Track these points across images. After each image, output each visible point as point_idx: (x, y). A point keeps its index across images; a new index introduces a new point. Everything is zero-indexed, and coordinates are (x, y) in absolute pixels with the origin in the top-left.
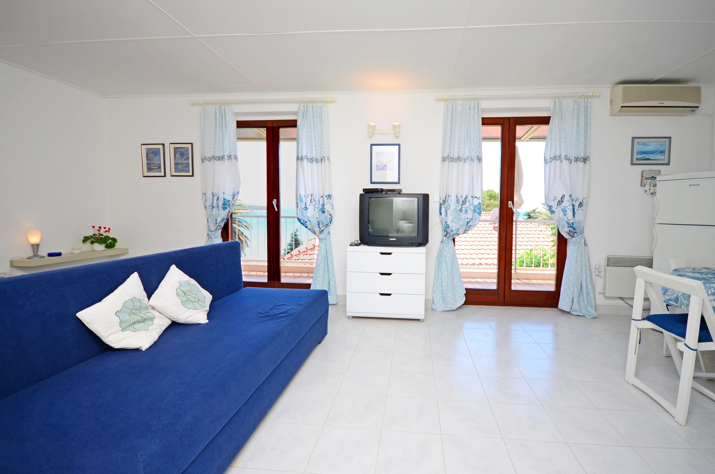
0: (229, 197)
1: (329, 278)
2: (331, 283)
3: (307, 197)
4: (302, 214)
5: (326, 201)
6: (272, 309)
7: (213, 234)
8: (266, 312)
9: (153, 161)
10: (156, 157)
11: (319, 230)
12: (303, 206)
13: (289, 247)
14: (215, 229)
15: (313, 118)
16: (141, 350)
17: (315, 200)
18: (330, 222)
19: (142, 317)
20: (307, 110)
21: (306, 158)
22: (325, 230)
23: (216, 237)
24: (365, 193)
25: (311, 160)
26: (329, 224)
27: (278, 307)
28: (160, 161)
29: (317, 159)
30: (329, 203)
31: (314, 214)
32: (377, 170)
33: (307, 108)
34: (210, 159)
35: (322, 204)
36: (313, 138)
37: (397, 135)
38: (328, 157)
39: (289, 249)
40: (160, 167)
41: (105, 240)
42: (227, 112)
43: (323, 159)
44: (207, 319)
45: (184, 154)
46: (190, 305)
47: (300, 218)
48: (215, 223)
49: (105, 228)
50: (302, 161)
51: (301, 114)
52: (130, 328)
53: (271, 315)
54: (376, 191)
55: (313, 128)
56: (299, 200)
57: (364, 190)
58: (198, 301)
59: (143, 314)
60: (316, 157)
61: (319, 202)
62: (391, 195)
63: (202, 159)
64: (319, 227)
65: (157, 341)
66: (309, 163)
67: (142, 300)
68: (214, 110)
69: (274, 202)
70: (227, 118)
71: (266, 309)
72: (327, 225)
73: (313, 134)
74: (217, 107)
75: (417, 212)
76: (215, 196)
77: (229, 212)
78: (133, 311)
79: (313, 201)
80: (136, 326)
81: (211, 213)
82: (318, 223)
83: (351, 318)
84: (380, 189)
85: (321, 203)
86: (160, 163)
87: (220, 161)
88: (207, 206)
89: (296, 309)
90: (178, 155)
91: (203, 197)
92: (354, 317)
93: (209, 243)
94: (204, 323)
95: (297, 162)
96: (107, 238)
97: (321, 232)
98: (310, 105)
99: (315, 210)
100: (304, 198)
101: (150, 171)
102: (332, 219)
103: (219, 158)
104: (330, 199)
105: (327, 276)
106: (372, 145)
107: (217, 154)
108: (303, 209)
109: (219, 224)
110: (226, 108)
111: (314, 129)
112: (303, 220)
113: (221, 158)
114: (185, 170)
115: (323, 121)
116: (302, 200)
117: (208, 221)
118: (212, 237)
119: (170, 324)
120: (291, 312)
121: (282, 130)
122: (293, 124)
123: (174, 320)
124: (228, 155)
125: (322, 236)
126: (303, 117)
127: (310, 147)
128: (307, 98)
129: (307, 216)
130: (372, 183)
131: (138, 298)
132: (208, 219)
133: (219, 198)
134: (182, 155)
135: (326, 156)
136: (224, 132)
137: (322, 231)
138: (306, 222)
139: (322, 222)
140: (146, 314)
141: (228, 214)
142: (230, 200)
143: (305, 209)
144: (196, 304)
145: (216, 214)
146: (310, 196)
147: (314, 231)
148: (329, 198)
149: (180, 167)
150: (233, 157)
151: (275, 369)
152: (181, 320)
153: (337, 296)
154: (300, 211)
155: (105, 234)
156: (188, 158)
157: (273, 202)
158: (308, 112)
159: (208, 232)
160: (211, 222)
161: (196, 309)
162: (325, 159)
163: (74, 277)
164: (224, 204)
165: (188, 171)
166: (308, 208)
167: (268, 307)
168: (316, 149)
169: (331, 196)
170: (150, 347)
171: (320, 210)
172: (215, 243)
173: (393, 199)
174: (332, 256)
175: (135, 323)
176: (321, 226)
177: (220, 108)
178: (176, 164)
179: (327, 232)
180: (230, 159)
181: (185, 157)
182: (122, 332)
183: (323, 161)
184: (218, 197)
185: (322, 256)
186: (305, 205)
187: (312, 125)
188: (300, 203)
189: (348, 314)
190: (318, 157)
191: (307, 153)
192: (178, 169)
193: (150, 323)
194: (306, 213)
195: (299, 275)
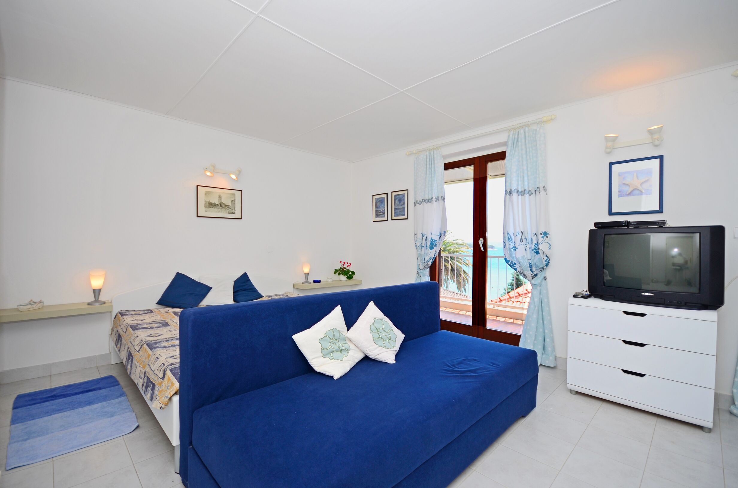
0: (435, 237)
1: (544, 333)
2: (547, 340)
3: (517, 236)
4: (510, 255)
5: (541, 239)
6: (461, 363)
7: (422, 273)
8: (453, 365)
9: (380, 208)
10: (381, 205)
11: (532, 275)
12: (512, 246)
13: (510, 287)
14: (423, 267)
15: (526, 144)
16: (334, 378)
17: (526, 239)
18: (547, 265)
19: (339, 347)
20: (518, 138)
21: (516, 191)
22: (540, 274)
23: (424, 275)
24: (599, 228)
25: (522, 193)
26: (545, 267)
27: (469, 361)
28: (385, 208)
29: (529, 191)
30: (545, 242)
31: (525, 255)
32: (620, 196)
33: (518, 135)
34: (420, 202)
35: (535, 244)
36: (525, 168)
37: (657, 143)
38: (544, 187)
39: (510, 289)
40: (384, 213)
41: (347, 273)
42: (435, 156)
43: (538, 190)
44: (395, 360)
45: (401, 200)
46: (381, 343)
47: (508, 260)
48: (424, 261)
49: (347, 263)
50: (511, 195)
51: (510, 143)
52: (329, 356)
53: (458, 371)
54: (618, 224)
55: (524, 156)
56: (507, 239)
57: (596, 224)
58: (389, 340)
59: (341, 345)
60: (528, 188)
61: (532, 241)
62: (644, 229)
63: (414, 203)
64: (531, 270)
65: (348, 372)
66: (520, 196)
67: (342, 331)
68: (425, 157)
69: (481, 241)
70: (436, 162)
71: (454, 361)
72: (542, 269)
73: (525, 163)
74: (428, 153)
75: (698, 254)
76: (424, 236)
77: (436, 251)
78: (333, 341)
79: (524, 240)
80: (335, 355)
81: (420, 252)
82: (530, 265)
83: (573, 393)
84: (624, 222)
85: (535, 242)
86: (385, 210)
87: (429, 203)
88: (418, 246)
89: (488, 370)
90: (397, 201)
91: (414, 237)
92: (578, 393)
93: (419, 281)
94: (391, 363)
95: (505, 197)
96: (349, 271)
97: (534, 277)
98: (522, 131)
99: (526, 250)
100: (513, 237)
101: (378, 217)
102: (550, 262)
103: (428, 200)
104: (547, 237)
105: (541, 330)
106: (611, 164)
107: (427, 197)
108: (512, 248)
109: (426, 263)
110: (435, 152)
111: (527, 157)
112: (511, 262)
113: (430, 200)
114: (402, 214)
115: (538, 145)
116: (510, 239)
117: (418, 260)
118: (421, 275)
119: (363, 357)
120: (482, 372)
121: (490, 165)
122: (501, 156)
123: (366, 354)
124: (436, 197)
125: (537, 281)
126: (513, 146)
127: (521, 177)
128: (518, 124)
129: (516, 257)
130: (611, 214)
131: (338, 329)
132: (418, 258)
133: (428, 239)
134: (400, 201)
135: (541, 186)
136: (433, 175)
137: (536, 275)
138: (515, 264)
139: (535, 264)
140: (343, 345)
141: (435, 254)
142: (436, 240)
143: (514, 248)
144: (386, 342)
145: (424, 254)
146: (520, 234)
147: (525, 274)
148: (545, 236)
149: (398, 211)
150: (440, 198)
151: (452, 442)
152: (372, 356)
153: (556, 358)
154: (508, 251)
155: (348, 268)
156: (404, 203)
157: (479, 241)
158: (519, 139)
159: (418, 270)
160: (421, 261)
161: (385, 347)
162: (540, 189)
163: (293, 305)
164: (432, 244)
165: (404, 215)
166: (517, 248)
167: (458, 359)
168: (528, 179)
169: (548, 233)
170: (341, 377)
171: (533, 250)
172: (423, 281)
173: (650, 235)
174: (549, 306)
175: (333, 351)
176: (534, 269)
177: (430, 153)
178: (395, 209)
179: (542, 277)
180: (438, 200)
181: (402, 202)
182: (322, 357)
183: (537, 193)
184: (427, 237)
185: (535, 305)
186: (515, 244)
187: (524, 152)
188: (509, 243)
189: (570, 387)
190: (530, 189)
191: (518, 185)
192: (396, 214)
193: (346, 353)
194: (515, 253)
195: (512, 321)
